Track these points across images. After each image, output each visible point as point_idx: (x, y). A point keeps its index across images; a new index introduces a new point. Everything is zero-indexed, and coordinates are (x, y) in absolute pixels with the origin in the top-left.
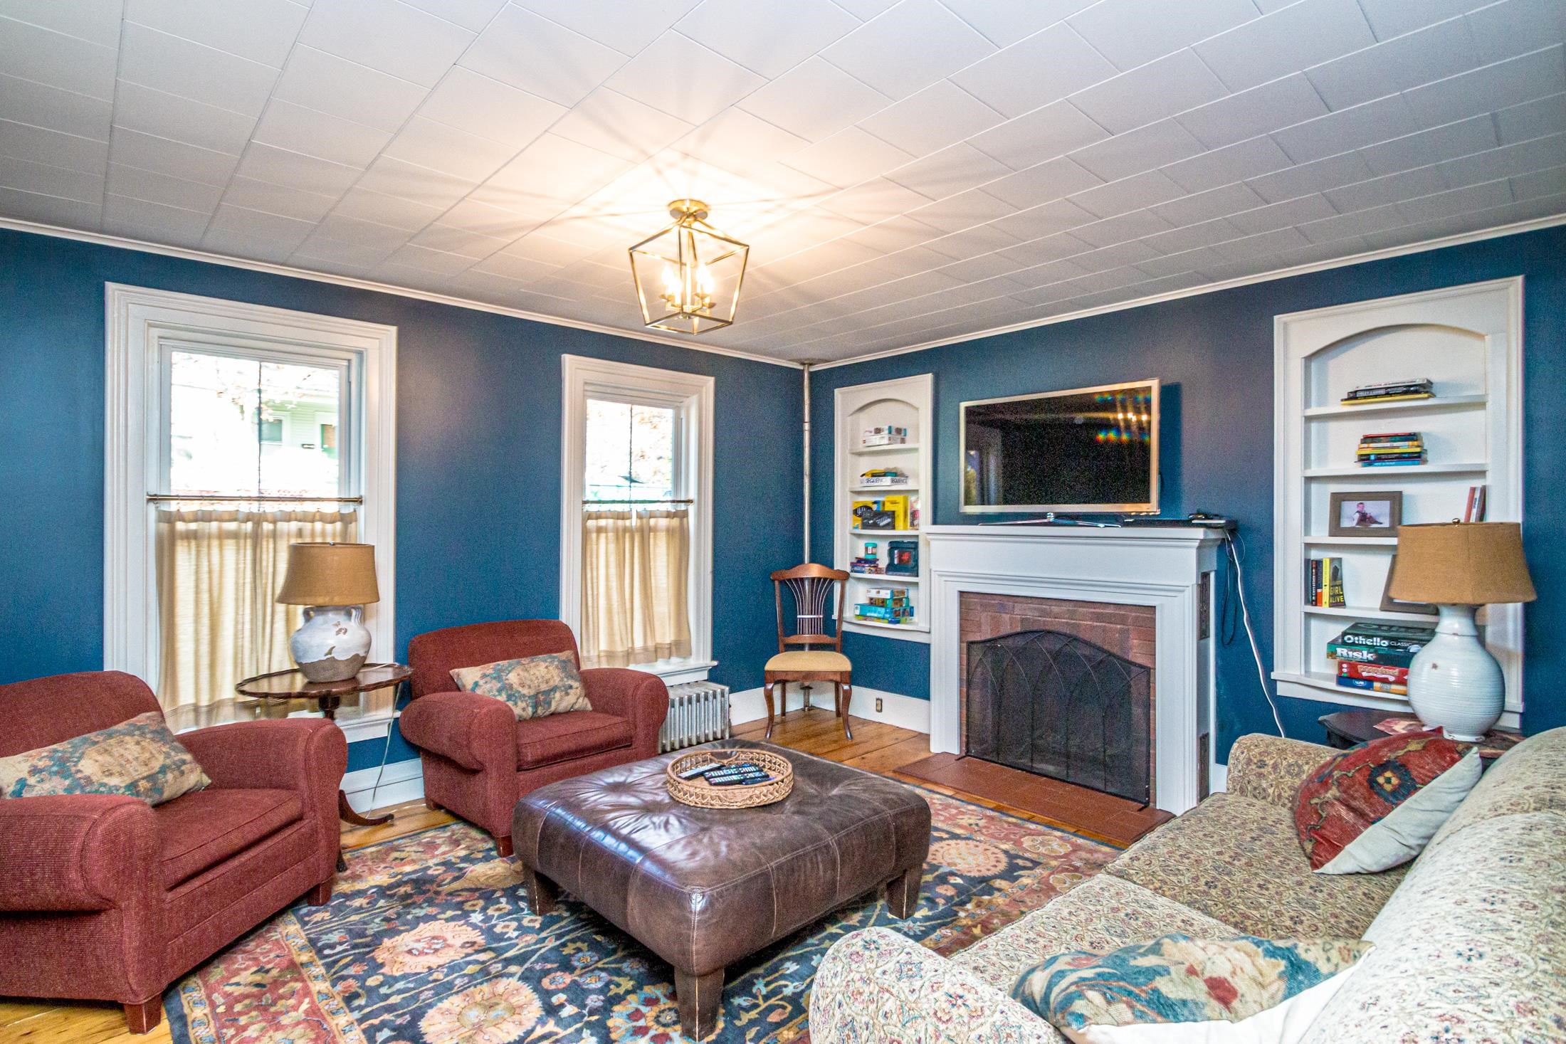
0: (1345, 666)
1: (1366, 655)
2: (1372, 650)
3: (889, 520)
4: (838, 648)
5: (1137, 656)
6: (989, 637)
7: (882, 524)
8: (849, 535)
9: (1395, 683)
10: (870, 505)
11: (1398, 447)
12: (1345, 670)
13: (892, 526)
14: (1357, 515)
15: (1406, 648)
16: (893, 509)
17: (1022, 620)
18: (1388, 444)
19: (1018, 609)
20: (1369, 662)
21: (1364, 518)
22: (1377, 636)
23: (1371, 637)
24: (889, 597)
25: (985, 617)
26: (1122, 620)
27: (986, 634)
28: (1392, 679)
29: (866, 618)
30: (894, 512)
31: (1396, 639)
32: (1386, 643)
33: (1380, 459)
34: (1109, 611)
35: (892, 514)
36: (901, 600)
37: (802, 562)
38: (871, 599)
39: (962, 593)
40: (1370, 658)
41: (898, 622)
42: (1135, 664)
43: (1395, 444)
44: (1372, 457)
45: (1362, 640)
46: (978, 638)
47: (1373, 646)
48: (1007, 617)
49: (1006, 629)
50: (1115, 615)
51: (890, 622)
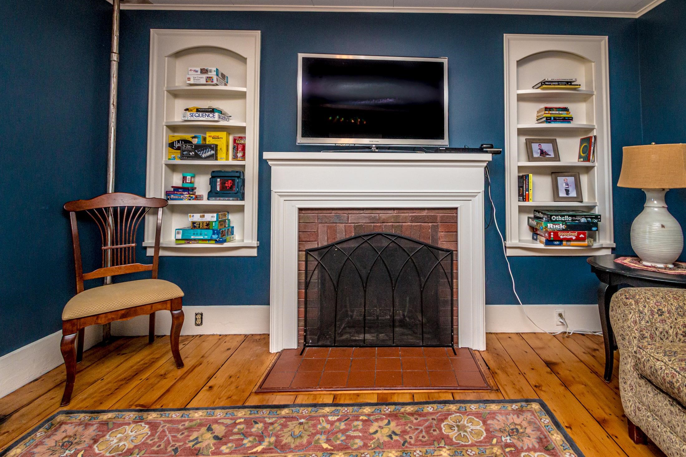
0: (552, 234)
1: (562, 226)
2: (564, 223)
3: (213, 152)
4: (155, 274)
5: (443, 244)
6: (325, 244)
7: (203, 156)
8: (164, 166)
9: (575, 240)
10: (190, 139)
11: (562, 114)
12: (552, 236)
13: (214, 157)
14: (539, 151)
15: (579, 220)
16: (216, 143)
17: (355, 227)
18: (557, 112)
19: (352, 218)
20: (563, 230)
21: (543, 153)
22: (566, 215)
23: (564, 216)
24: (215, 219)
25: (322, 229)
26: (433, 219)
27: (323, 242)
28: (574, 238)
29: (188, 241)
30: (216, 146)
31: (575, 216)
32: (570, 218)
33: (556, 120)
34: (425, 213)
35: (214, 148)
36: (225, 221)
37: (105, 192)
38: (194, 223)
39: (300, 210)
40: (564, 228)
41: (225, 241)
42: (442, 250)
43: (560, 112)
44: (552, 119)
45: (559, 218)
46: (315, 246)
47: (565, 221)
48: (342, 226)
49: (340, 236)
50: (428, 217)
51: (217, 242)
